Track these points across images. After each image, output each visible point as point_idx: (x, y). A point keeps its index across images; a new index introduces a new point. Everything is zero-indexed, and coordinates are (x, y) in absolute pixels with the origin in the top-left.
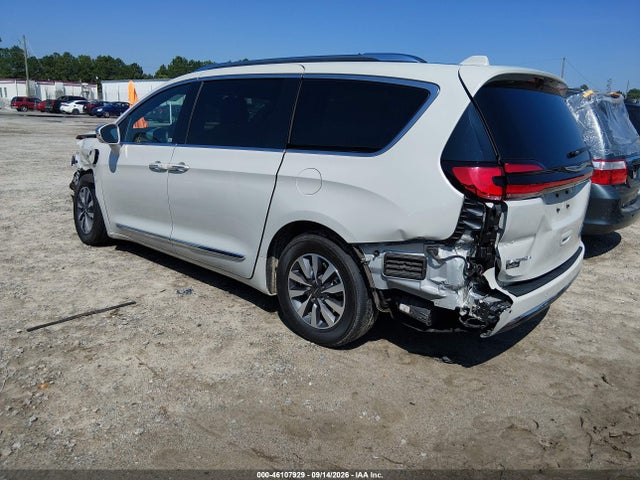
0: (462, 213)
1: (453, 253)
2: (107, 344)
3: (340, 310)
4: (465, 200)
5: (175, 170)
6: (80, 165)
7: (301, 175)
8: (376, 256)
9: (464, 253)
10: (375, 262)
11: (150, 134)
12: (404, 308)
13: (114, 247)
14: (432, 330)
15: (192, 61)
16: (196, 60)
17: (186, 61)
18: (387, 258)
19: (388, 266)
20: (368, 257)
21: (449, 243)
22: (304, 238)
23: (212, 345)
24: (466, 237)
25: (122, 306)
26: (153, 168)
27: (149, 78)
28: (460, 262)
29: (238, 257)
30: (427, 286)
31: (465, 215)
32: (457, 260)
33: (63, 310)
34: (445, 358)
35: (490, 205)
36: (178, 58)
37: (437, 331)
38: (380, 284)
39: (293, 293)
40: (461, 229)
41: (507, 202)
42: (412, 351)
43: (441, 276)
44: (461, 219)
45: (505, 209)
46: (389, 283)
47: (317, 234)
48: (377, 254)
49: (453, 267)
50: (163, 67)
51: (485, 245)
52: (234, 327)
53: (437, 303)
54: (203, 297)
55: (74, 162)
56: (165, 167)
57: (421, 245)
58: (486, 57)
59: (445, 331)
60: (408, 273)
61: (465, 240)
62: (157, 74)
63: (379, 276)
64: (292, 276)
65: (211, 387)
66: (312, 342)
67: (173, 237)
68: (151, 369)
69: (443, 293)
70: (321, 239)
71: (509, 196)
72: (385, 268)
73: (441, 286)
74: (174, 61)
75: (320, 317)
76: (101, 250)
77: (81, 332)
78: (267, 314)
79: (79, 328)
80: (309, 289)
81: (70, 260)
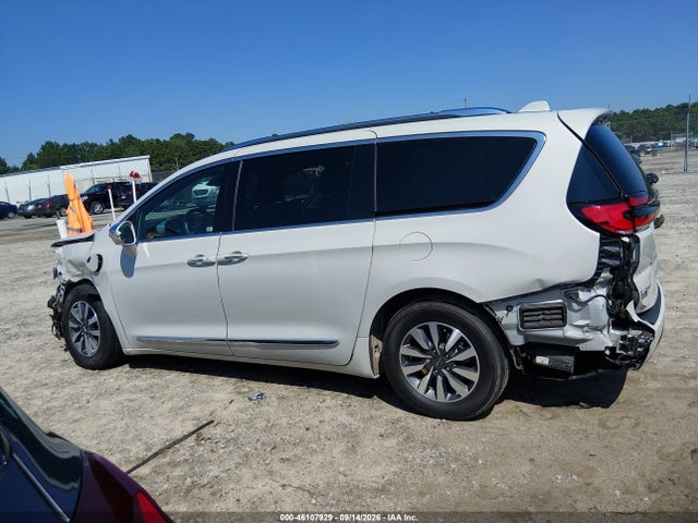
0: (601, 252)
1: (593, 294)
2: (224, 475)
3: (474, 376)
4: (601, 239)
5: (228, 261)
6: (66, 277)
7: (402, 242)
8: (509, 311)
9: (603, 291)
10: (508, 318)
11: (161, 227)
12: (542, 360)
13: (127, 366)
14: (574, 377)
15: (65, 145)
16: (70, 143)
17: (58, 145)
18: (522, 312)
19: (526, 319)
20: (500, 314)
21: (589, 285)
22: (416, 307)
23: (342, 446)
24: (606, 275)
25: (201, 428)
26: (192, 264)
27: (15, 171)
28: (601, 301)
29: (331, 344)
30: (570, 332)
31: (603, 254)
32: (598, 299)
33: (134, 450)
34: (582, 404)
35: (626, 239)
36: (48, 143)
37: (579, 377)
38: (516, 339)
39: (407, 370)
40: (601, 267)
41: (638, 234)
42: (545, 405)
43: (583, 318)
44: (600, 258)
45: (637, 240)
46: (526, 337)
47: (431, 300)
48: (509, 309)
49: (595, 307)
50: (31, 156)
51: (622, 280)
52: (346, 423)
53: (583, 347)
54: (281, 398)
55: (56, 274)
56: (213, 259)
57: (557, 292)
58: (546, 103)
59: (589, 375)
60: (548, 323)
61: (604, 278)
62: (25, 164)
63: (515, 332)
64: (405, 350)
65: (381, 490)
66: (441, 418)
67: (230, 337)
68: (299, 488)
69: (589, 335)
70: (439, 304)
71: (637, 228)
72: (522, 322)
73: (585, 329)
74: (43, 148)
75: (448, 389)
76: (114, 372)
77: (179, 469)
78: (367, 401)
79: (174, 464)
80: (428, 361)
81: (86, 391)
